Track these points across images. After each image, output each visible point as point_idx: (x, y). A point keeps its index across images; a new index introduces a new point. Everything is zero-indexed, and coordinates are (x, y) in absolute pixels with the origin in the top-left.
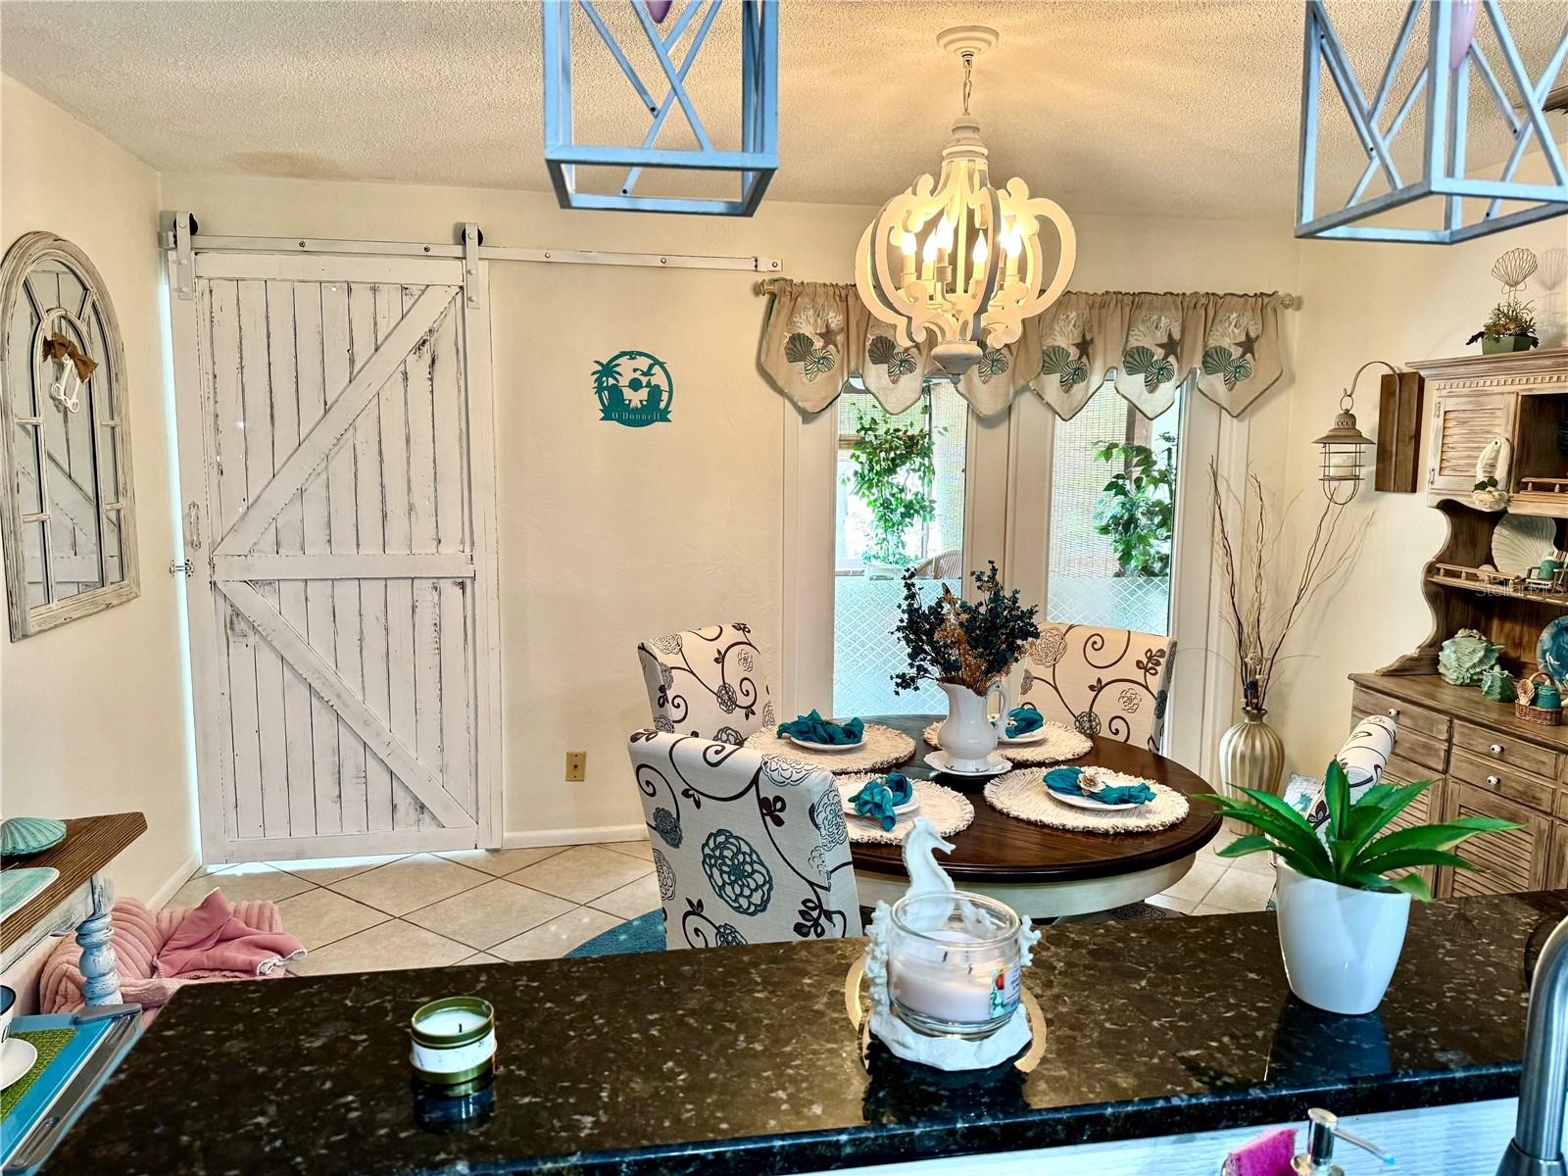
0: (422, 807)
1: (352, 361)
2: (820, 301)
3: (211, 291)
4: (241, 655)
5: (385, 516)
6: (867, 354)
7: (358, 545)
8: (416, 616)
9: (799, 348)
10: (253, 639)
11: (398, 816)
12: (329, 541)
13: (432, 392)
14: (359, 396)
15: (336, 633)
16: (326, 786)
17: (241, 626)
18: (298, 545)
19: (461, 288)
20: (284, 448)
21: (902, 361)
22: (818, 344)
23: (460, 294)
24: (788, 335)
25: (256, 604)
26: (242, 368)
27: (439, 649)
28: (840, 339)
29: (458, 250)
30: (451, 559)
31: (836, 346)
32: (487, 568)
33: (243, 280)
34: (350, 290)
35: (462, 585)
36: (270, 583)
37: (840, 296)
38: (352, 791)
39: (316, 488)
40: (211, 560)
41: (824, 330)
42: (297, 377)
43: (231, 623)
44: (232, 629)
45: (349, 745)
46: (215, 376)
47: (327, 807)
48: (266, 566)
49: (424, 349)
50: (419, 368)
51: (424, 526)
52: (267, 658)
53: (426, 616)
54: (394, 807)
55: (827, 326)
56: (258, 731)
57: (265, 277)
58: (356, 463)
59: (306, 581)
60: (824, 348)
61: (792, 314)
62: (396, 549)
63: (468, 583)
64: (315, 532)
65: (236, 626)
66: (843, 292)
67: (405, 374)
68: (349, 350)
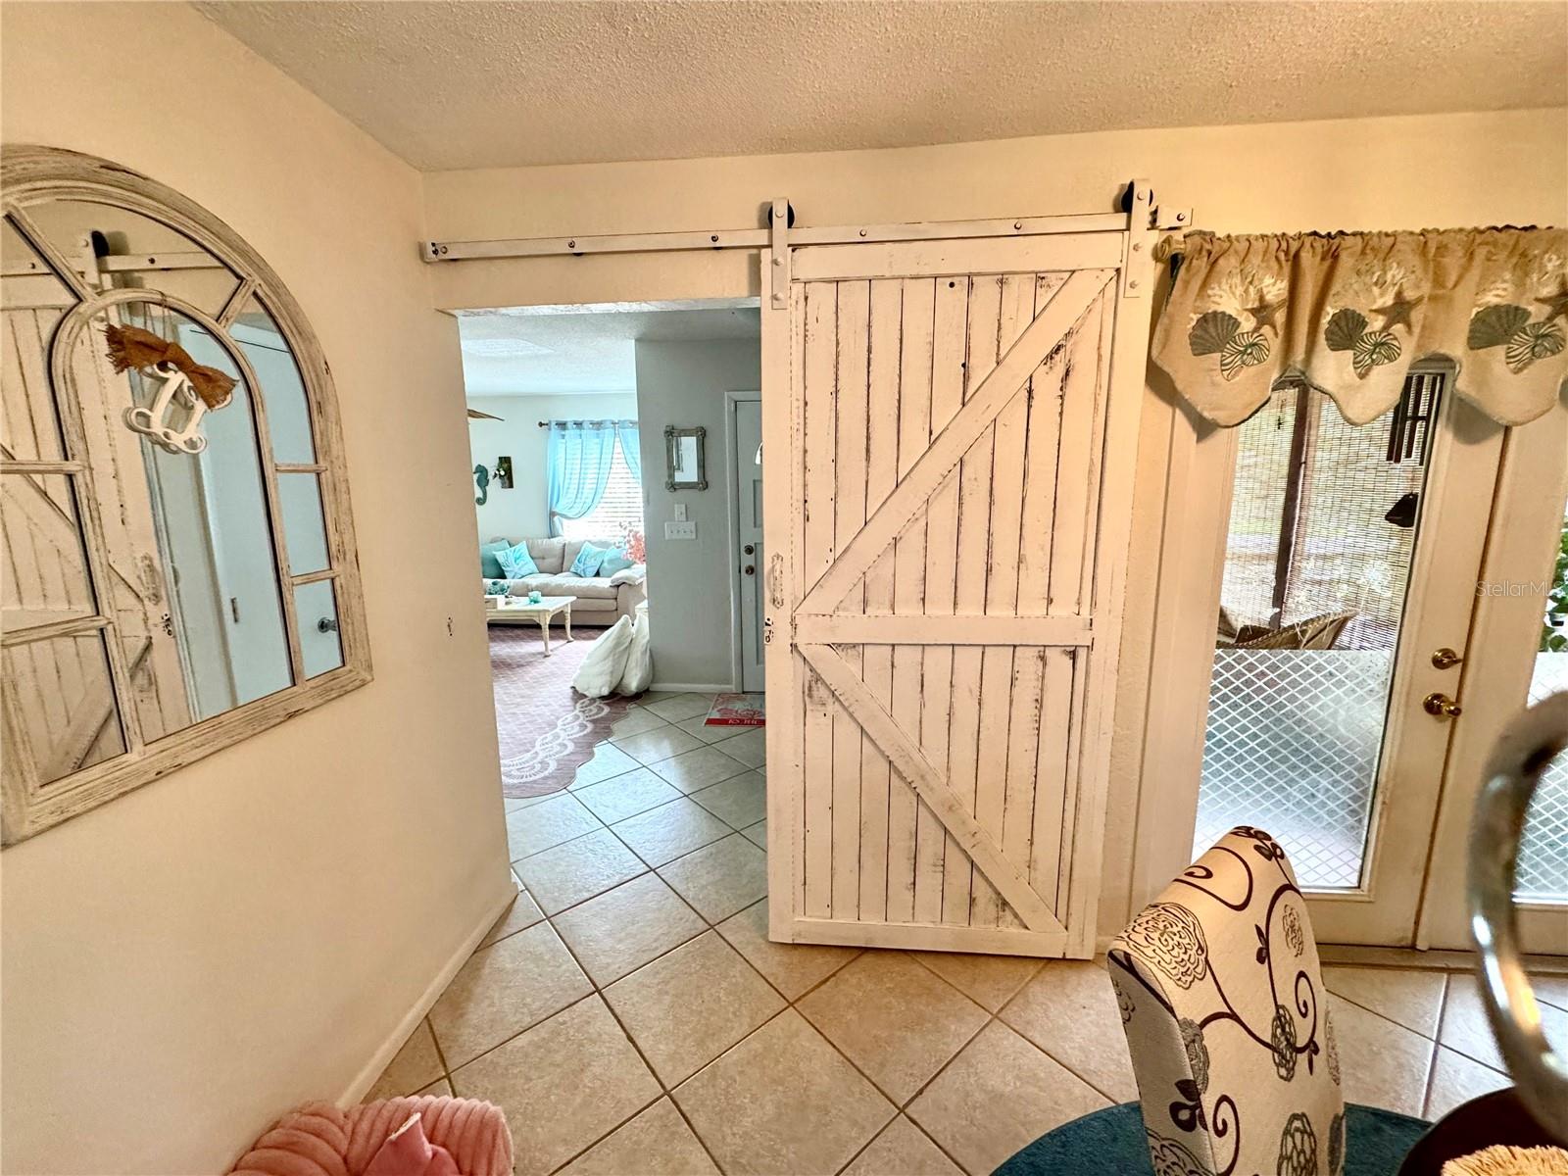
0: (1005, 903)
1: (966, 378)
2: (1256, 259)
3: (806, 298)
4: (818, 722)
5: (989, 571)
6: (1321, 337)
7: (955, 604)
8: (1016, 690)
9: (1211, 334)
10: (832, 708)
11: (976, 910)
12: (923, 599)
13: (1061, 414)
14: (974, 421)
15: (923, 705)
16: (901, 874)
17: (821, 692)
18: (888, 604)
19: (1118, 270)
20: (881, 487)
22: (1247, 325)
23: (1114, 281)
25: (838, 670)
26: (837, 392)
27: (1038, 729)
28: (1281, 315)
29: (1120, 220)
30: (1063, 624)
31: (1273, 328)
32: (1108, 635)
33: (846, 280)
34: (971, 285)
35: (1073, 655)
36: (854, 646)
37: (1287, 253)
38: (929, 880)
39: (913, 539)
40: (793, 619)
41: (1257, 305)
42: (899, 401)
43: (810, 688)
44: (810, 696)
45: (931, 836)
46: (806, 404)
47: (900, 894)
48: (853, 627)
49: (1057, 358)
50: (1047, 385)
51: (1034, 582)
52: (847, 731)
53: (1026, 692)
54: (972, 901)
55: (1262, 298)
56: (831, 808)
57: (870, 274)
58: (960, 504)
59: (893, 645)
60: (1256, 331)
61: (1205, 283)
62: (1000, 610)
63: (1082, 654)
64: (908, 588)
65: (815, 693)
67: (1030, 391)
68: (964, 365)
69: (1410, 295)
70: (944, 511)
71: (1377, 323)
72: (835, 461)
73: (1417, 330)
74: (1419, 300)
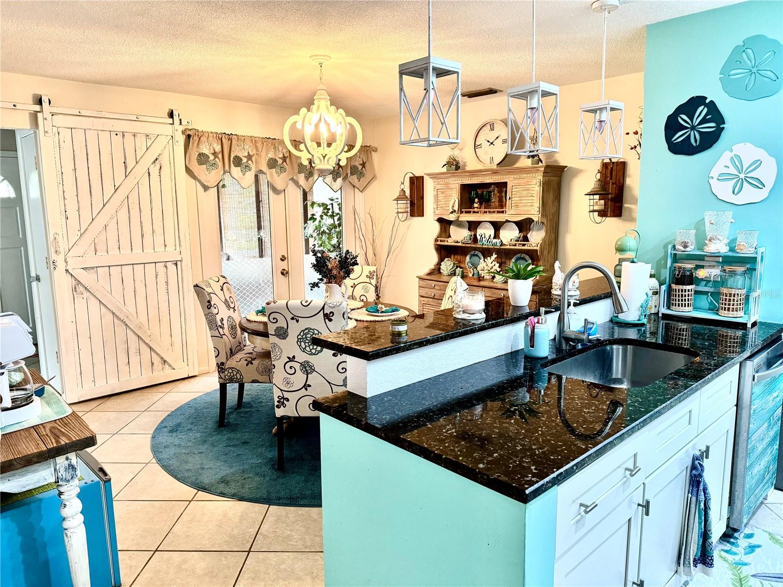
0: (165, 361)
1: (126, 167)
2: (211, 139)
3: (59, 133)
4: (81, 303)
5: (142, 236)
6: (232, 163)
7: (132, 249)
8: (158, 279)
9: (202, 159)
10: (86, 294)
11: (155, 367)
12: (119, 248)
13: (160, 181)
14: (130, 182)
15: (124, 289)
16: (123, 358)
17: (80, 289)
18: (105, 251)
19: (172, 136)
20: (97, 206)
21: (246, 166)
22: (212, 157)
23: (171, 139)
24: (197, 153)
25: (86, 278)
26: (75, 169)
27: (168, 292)
28: (220, 156)
29: (170, 121)
30: (171, 254)
31: (219, 159)
32: (186, 256)
33: (75, 128)
34: (123, 135)
35: (176, 264)
36: (93, 268)
37: (219, 138)
38: (134, 359)
39: (112, 226)
40: (66, 259)
41: (213, 152)
42: (101, 174)
43: (75, 288)
44: (76, 291)
45: (133, 338)
46: (62, 173)
47: (123, 368)
48: (91, 262)
49: (157, 162)
50: (154, 171)
51: (159, 240)
52: (94, 303)
53: (162, 279)
54: (153, 364)
55: (214, 150)
56: (90, 338)
57: (85, 128)
58: (129, 212)
59: (109, 266)
60: (214, 159)
61: (198, 144)
62: (149, 250)
63: (179, 263)
64: (113, 244)
65: (78, 290)
66: (220, 136)
67: (149, 173)
68: (124, 163)
69: (251, 153)
70: (123, 214)
71: (245, 160)
72: (77, 196)
73: (254, 162)
74: (254, 155)
